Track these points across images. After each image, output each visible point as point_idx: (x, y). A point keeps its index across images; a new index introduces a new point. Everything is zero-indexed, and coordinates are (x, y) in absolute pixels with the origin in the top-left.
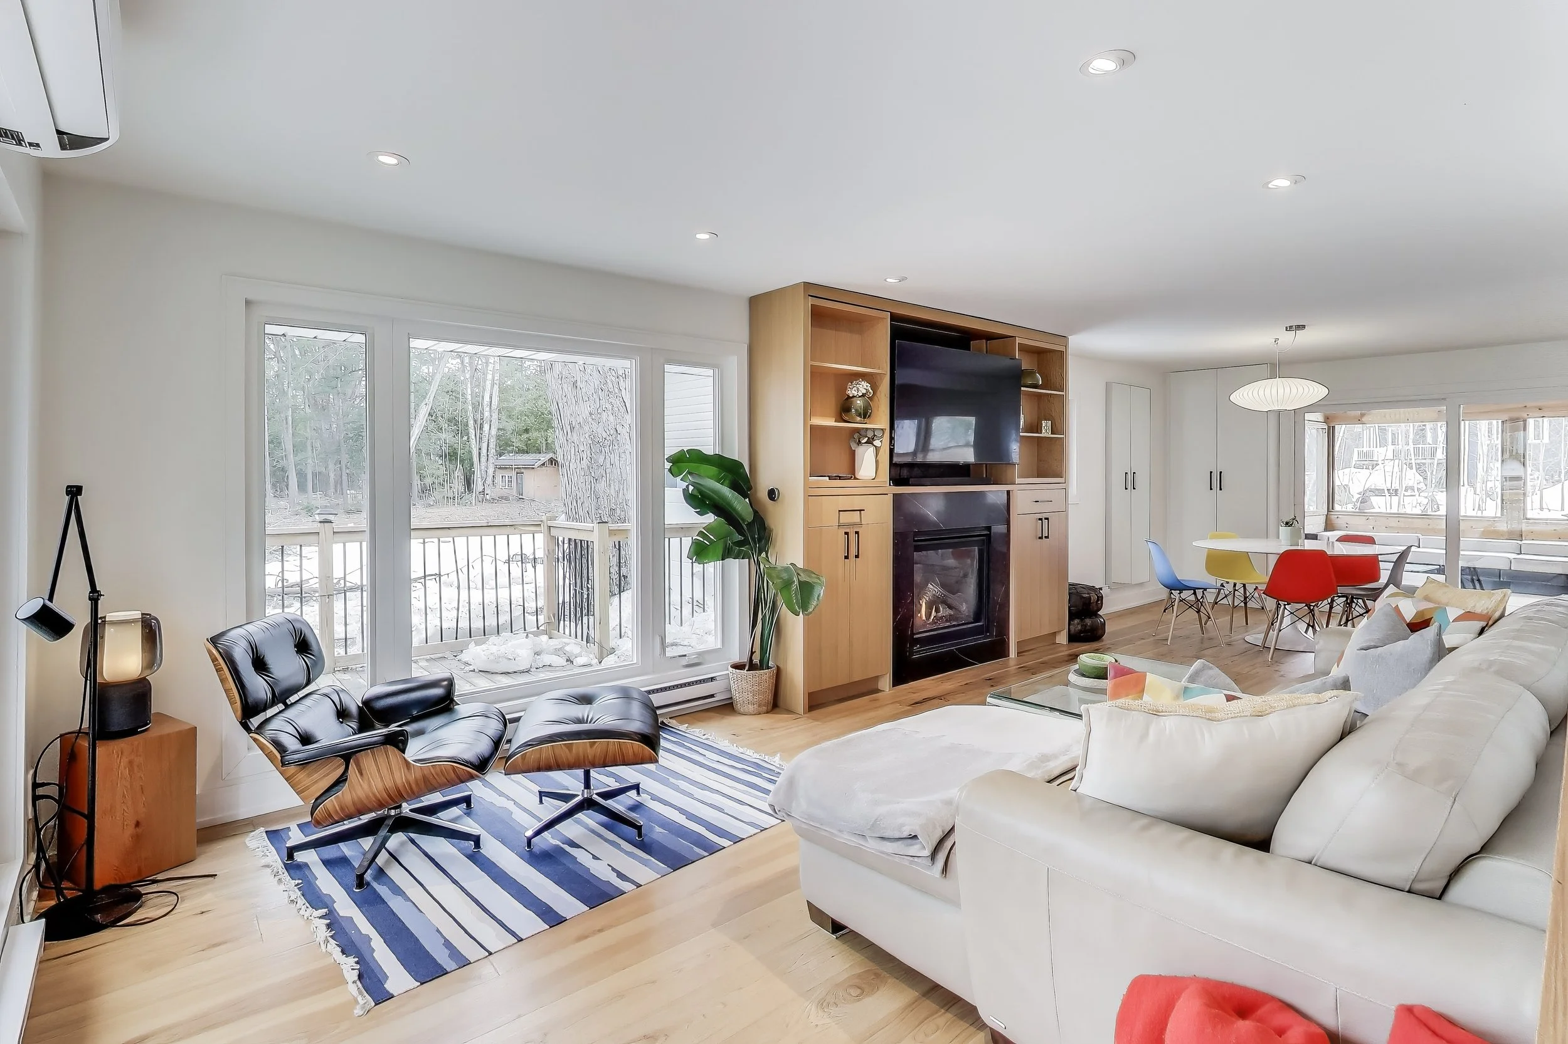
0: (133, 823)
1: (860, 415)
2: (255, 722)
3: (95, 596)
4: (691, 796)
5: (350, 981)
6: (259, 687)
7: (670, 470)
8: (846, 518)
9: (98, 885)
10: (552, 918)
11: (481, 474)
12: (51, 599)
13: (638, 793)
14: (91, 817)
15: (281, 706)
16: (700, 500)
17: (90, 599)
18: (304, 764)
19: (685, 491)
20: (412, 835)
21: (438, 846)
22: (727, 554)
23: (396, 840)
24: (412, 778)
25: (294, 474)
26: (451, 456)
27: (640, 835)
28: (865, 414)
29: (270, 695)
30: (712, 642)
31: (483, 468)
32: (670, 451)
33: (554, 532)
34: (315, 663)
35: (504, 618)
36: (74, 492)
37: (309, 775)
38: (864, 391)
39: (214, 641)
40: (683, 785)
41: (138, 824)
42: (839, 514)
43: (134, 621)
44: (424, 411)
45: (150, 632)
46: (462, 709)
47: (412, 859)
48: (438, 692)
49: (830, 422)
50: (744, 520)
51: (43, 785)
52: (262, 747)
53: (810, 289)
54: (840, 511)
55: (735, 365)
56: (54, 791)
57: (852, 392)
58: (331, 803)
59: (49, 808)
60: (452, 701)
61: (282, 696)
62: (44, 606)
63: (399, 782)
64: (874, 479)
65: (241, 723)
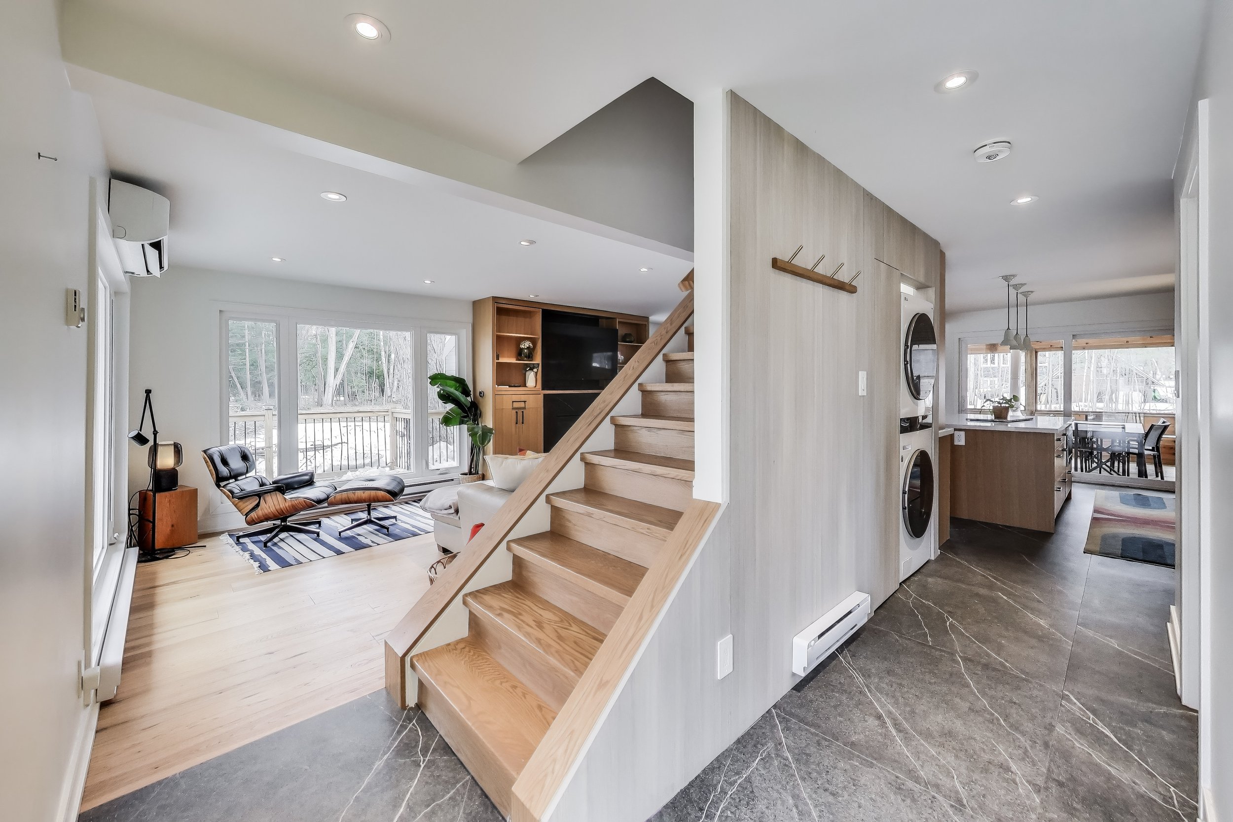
0: (170, 526)
1: (526, 357)
2: (222, 484)
3: (155, 433)
4: (419, 521)
5: (255, 567)
6: (224, 471)
7: (430, 383)
8: (516, 405)
9: (157, 547)
10: (339, 553)
11: (390, 385)
12: (141, 430)
13: (396, 520)
14: (154, 522)
15: (234, 480)
16: (445, 397)
17: (154, 434)
18: (241, 498)
19: (439, 394)
20: (291, 533)
21: (301, 536)
22: (462, 422)
23: (283, 535)
24: (287, 505)
25: (267, 385)
26: (371, 374)
27: (388, 531)
28: (530, 356)
29: (229, 475)
30: (455, 464)
31: (391, 381)
32: (430, 374)
33: (395, 415)
34: (251, 466)
35: (368, 461)
36: (148, 392)
37: (244, 503)
38: (528, 346)
39: (205, 452)
40: (418, 518)
41: (173, 526)
42: (513, 403)
43: (171, 445)
44: (351, 345)
45: (178, 450)
46: (317, 484)
47: (290, 541)
48: (307, 478)
49: (513, 360)
50: (466, 406)
51: (132, 509)
52: (225, 493)
53: (495, 299)
54: (513, 402)
55: (466, 333)
56: (137, 512)
57: (522, 346)
58: (253, 515)
59: (135, 519)
60: (313, 482)
61: (235, 476)
62: (139, 433)
63: (281, 506)
64: (535, 387)
65: (216, 484)
